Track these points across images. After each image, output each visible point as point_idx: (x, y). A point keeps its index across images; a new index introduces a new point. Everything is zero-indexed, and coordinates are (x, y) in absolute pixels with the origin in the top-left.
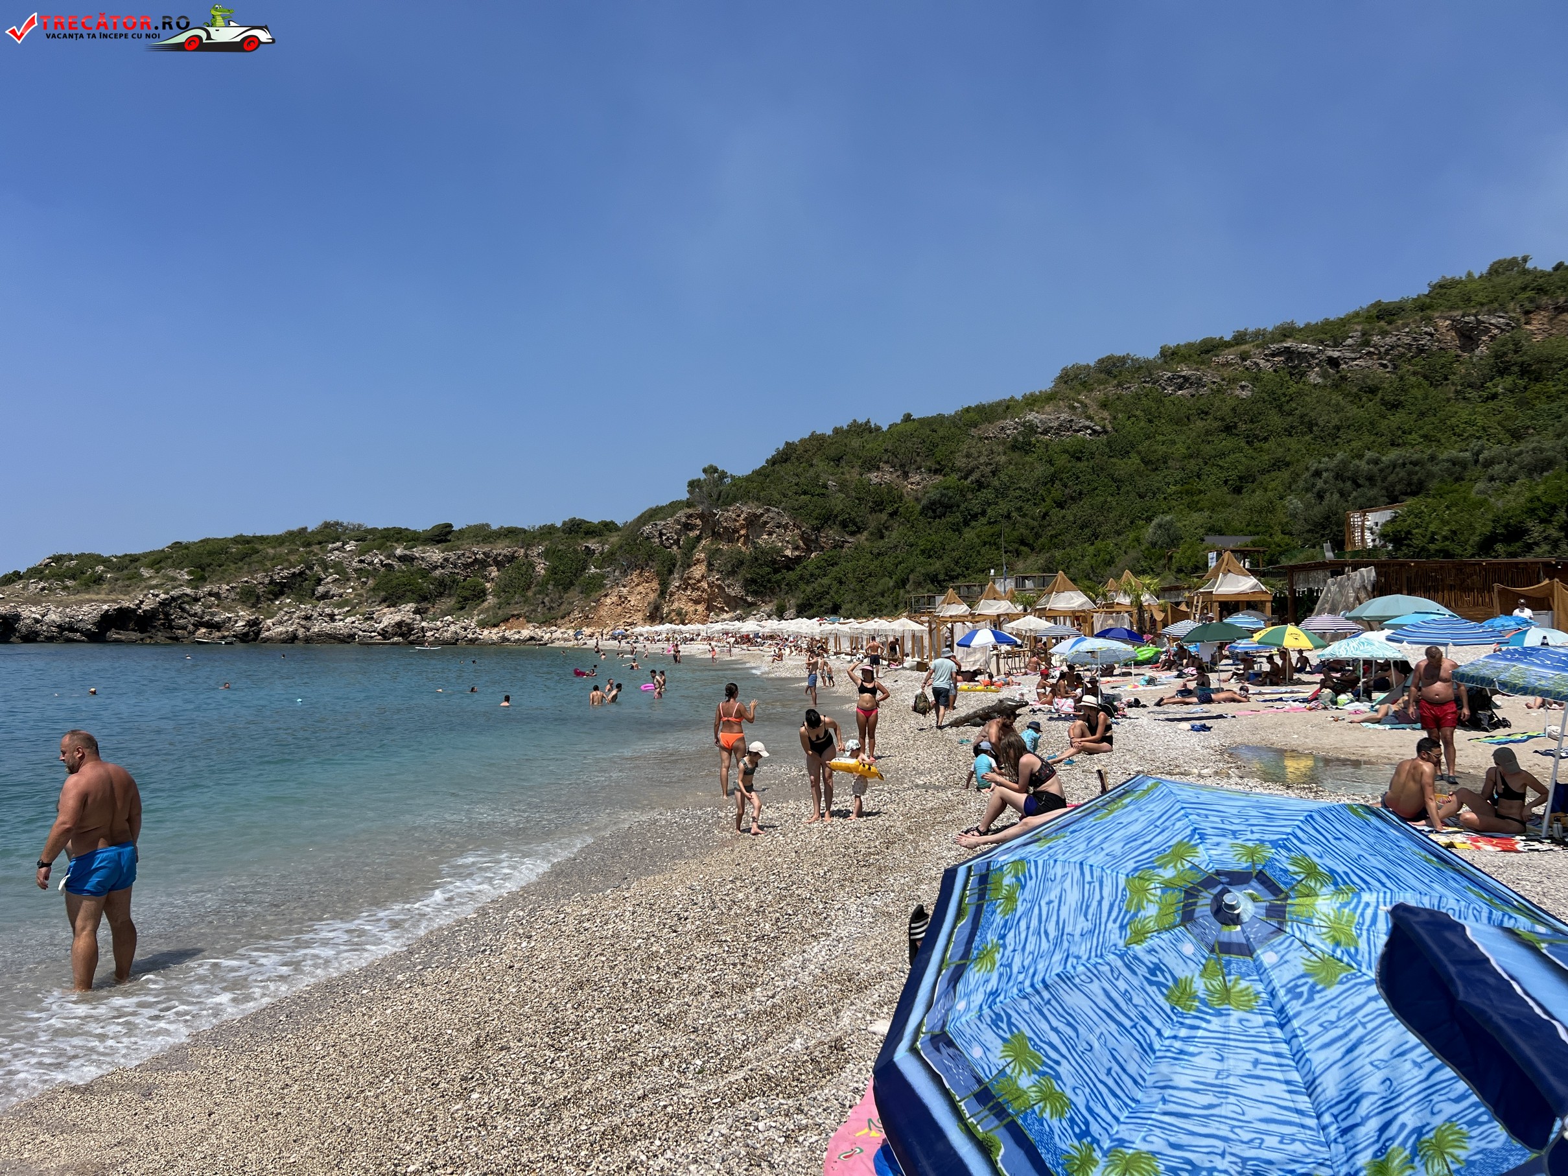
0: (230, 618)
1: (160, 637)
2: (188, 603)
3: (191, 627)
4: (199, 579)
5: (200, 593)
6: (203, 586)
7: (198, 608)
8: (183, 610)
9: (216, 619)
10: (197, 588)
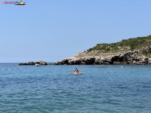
0: (141, 58)
1: (125, 63)
2: (131, 54)
3: (132, 60)
4: (132, 49)
5: (133, 52)
6: (134, 50)
7: (133, 56)
8: (130, 56)
9: (138, 58)
10: (132, 51)
